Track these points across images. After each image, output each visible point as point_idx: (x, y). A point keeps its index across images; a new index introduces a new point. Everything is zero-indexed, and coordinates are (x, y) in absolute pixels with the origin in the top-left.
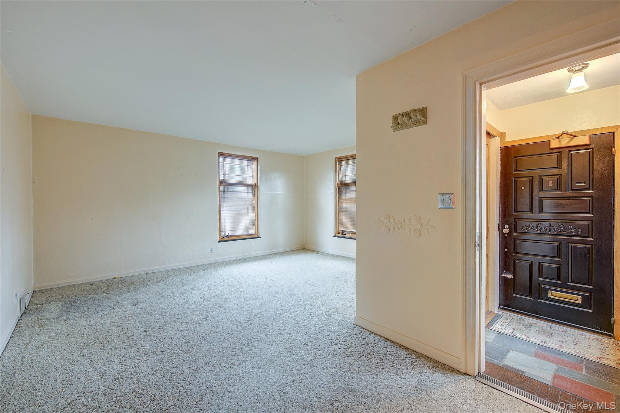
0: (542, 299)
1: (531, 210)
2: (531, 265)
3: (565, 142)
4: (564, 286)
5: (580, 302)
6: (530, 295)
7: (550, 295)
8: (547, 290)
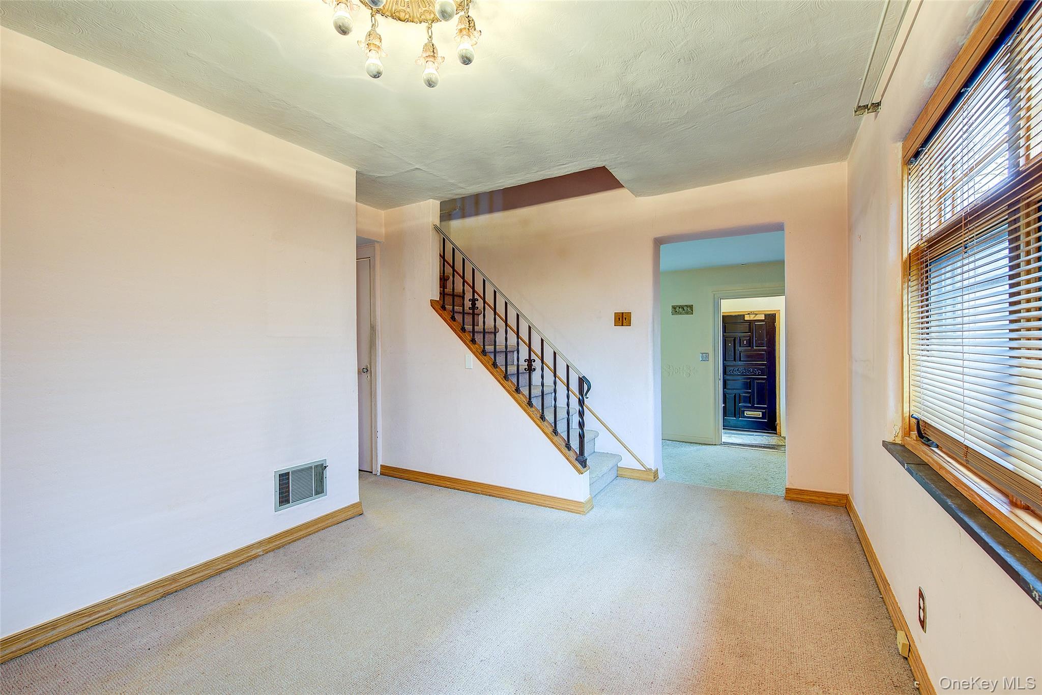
0: (742, 418)
1: (735, 360)
2: (735, 396)
3: (752, 317)
4: (753, 408)
5: (761, 416)
6: (735, 417)
7: (745, 415)
8: (744, 411)
